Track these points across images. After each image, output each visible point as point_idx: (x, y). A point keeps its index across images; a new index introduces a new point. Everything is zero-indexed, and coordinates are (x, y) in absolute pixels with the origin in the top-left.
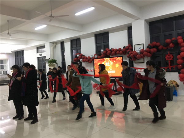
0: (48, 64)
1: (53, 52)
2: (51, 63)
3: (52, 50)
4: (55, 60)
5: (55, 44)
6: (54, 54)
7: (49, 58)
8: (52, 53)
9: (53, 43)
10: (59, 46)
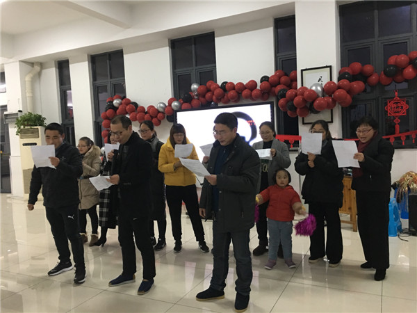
0: (16, 130)
1: (33, 90)
2: (24, 125)
3: (28, 85)
4: (40, 116)
5: (37, 68)
6: (33, 98)
7: (20, 111)
8: (29, 94)
9: (31, 63)
10: (52, 74)
